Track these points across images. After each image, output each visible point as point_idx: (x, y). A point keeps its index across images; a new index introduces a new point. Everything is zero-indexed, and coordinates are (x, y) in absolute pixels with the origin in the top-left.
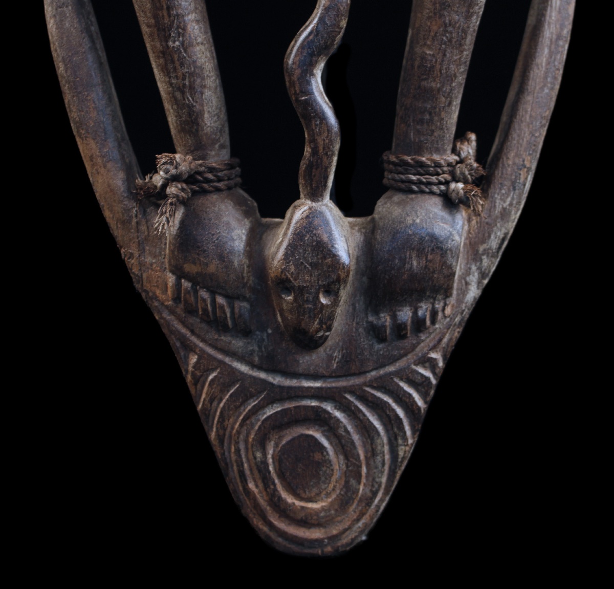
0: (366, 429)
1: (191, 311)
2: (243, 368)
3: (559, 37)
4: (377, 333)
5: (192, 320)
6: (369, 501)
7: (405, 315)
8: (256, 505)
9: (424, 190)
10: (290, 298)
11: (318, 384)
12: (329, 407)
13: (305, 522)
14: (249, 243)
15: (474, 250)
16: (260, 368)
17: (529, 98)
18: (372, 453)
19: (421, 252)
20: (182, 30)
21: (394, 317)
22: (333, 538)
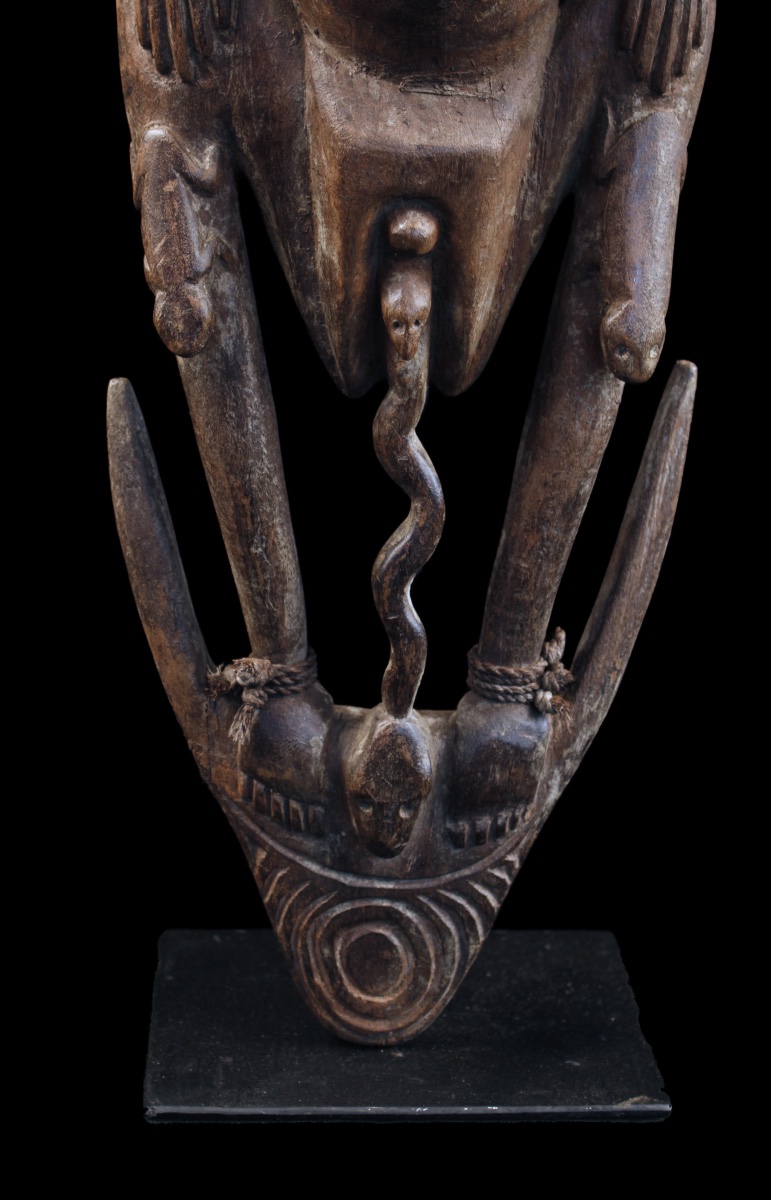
0: (439, 930)
1: (261, 809)
2: (314, 867)
3: (659, 535)
4: (455, 839)
5: (263, 818)
6: (435, 996)
7: (485, 822)
8: (321, 998)
9: (510, 699)
10: (369, 811)
11: (390, 886)
12: (400, 907)
13: (372, 1013)
14: (326, 749)
15: (557, 757)
16: (332, 868)
17: (625, 600)
18: (443, 952)
19: (504, 765)
20: (267, 533)
21: (473, 826)
22: (397, 1030)
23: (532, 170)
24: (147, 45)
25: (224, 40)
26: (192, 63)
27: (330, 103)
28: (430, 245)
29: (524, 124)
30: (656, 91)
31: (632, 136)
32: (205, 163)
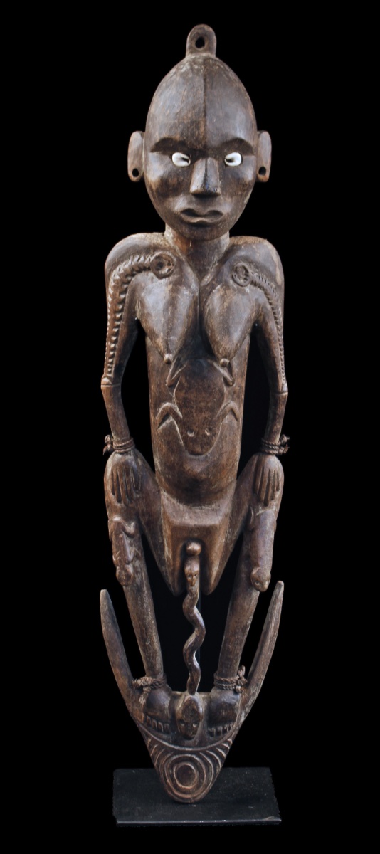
0: (207, 764)
1: (149, 725)
2: (166, 744)
3: (273, 636)
4: (211, 734)
5: (150, 728)
6: (206, 786)
7: (220, 728)
8: (169, 787)
9: (227, 689)
10: (183, 725)
11: (191, 749)
12: (194, 756)
13: (186, 792)
14: (170, 705)
15: (243, 706)
16: (172, 744)
17: (263, 656)
18: (208, 771)
19: (226, 710)
20: (151, 638)
21: (217, 729)
22: (194, 798)
23: (230, 528)
24: (114, 494)
25: (137, 493)
26: (127, 500)
27: (169, 511)
28: (199, 552)
29: (226, 516)
30: (266, 504)
31: (259, 518)
32: (131, 528)
